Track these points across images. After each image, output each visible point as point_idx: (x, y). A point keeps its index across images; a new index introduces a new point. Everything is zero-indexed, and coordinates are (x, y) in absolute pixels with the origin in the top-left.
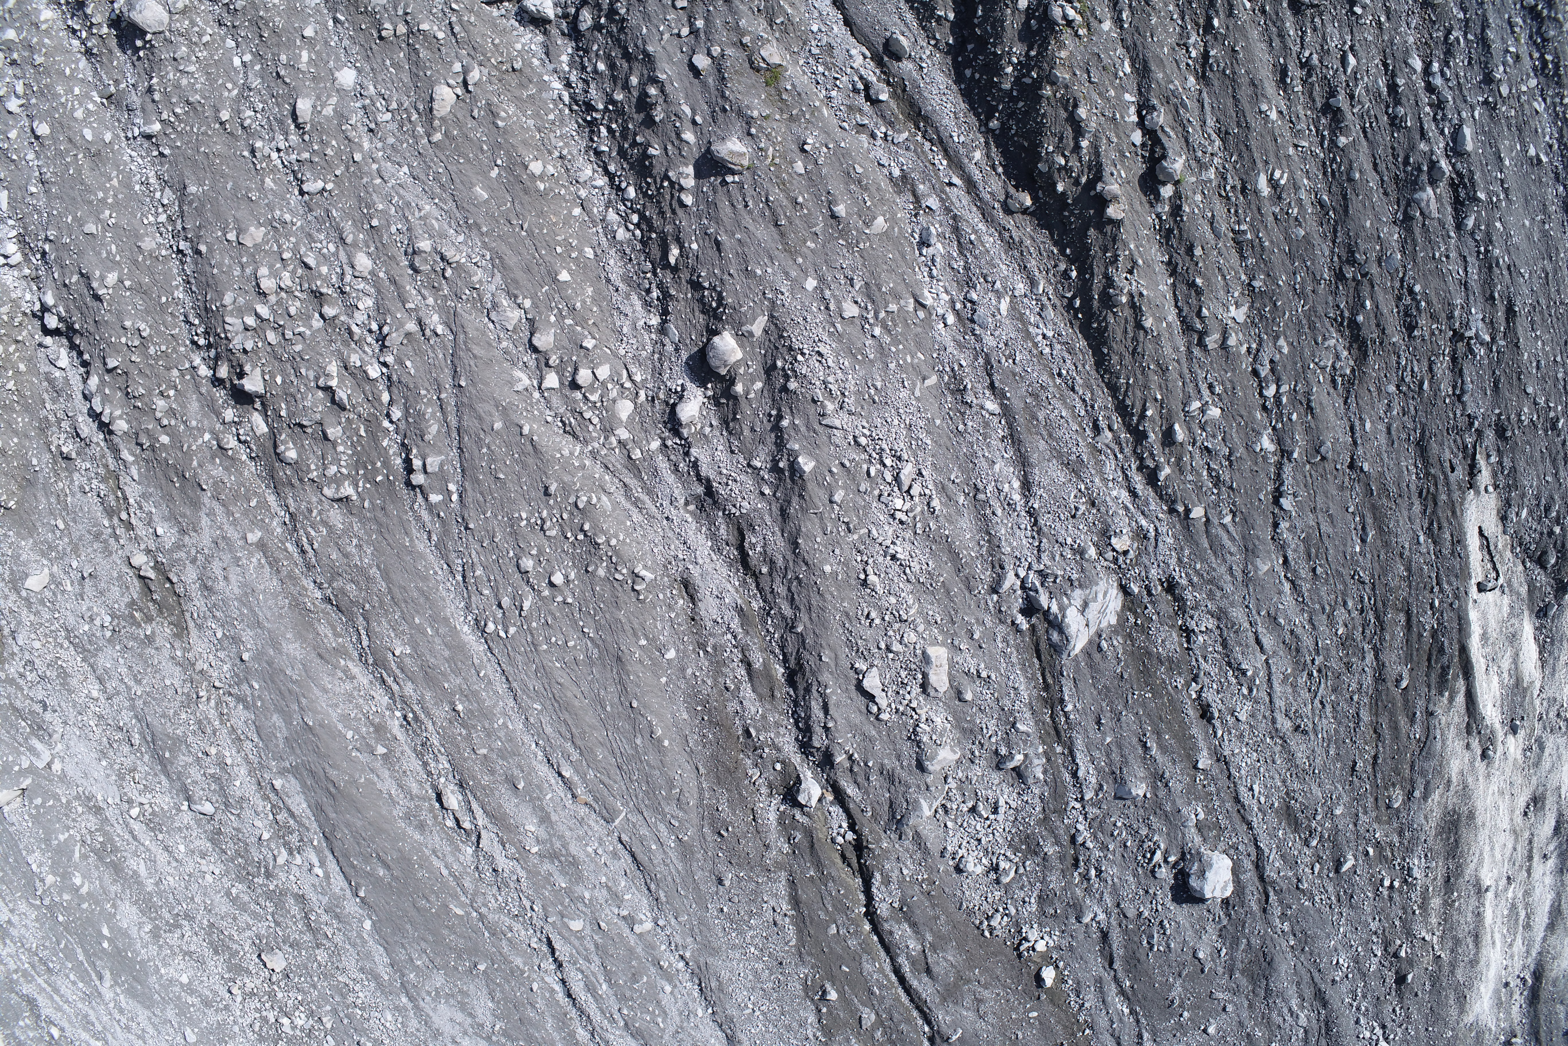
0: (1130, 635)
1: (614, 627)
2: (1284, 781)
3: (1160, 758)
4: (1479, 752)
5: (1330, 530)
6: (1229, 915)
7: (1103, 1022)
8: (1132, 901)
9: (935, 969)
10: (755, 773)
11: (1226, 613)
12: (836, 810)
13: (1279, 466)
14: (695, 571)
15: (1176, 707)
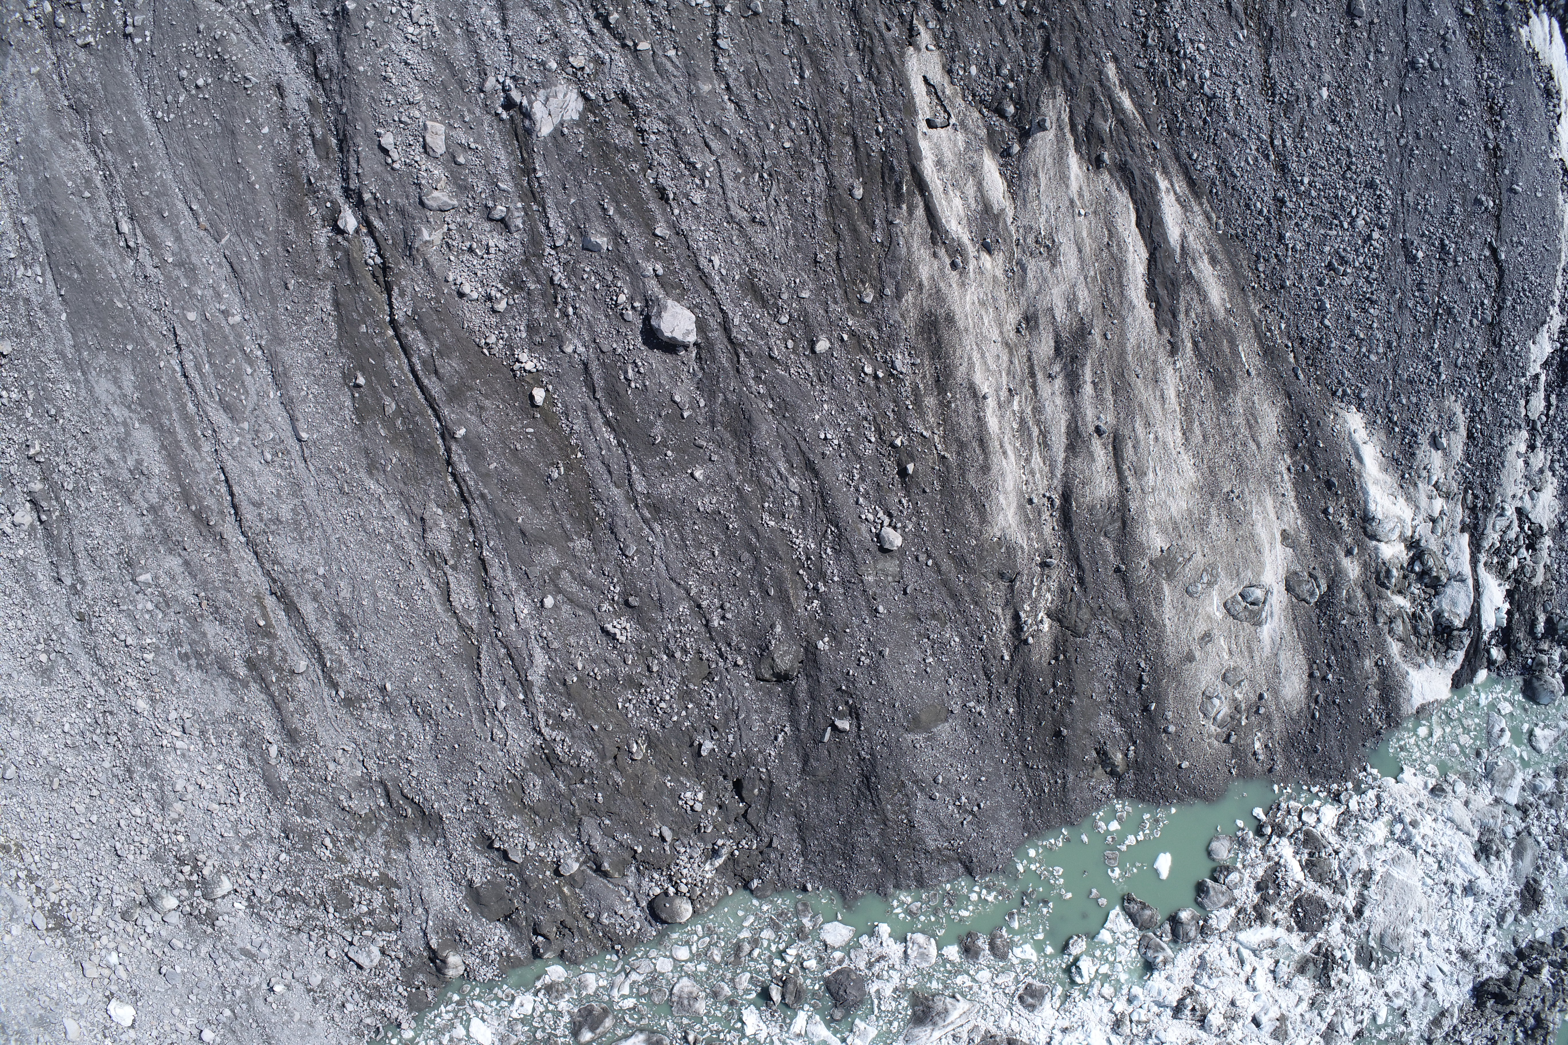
0: (590, 129)
1: (232, 112)
2: (745, 261)
3: (617, 218)
4: (948, 261)
5: (770, 69)
6: (702, 369)
7: (592, 447)
8: (606, 338)
9: (441, 371)
10: (313, 211)
11: (673, 120)
12: (369, 240)
13: (715, 18)
14: (285, 79)
15: (634, 186)
